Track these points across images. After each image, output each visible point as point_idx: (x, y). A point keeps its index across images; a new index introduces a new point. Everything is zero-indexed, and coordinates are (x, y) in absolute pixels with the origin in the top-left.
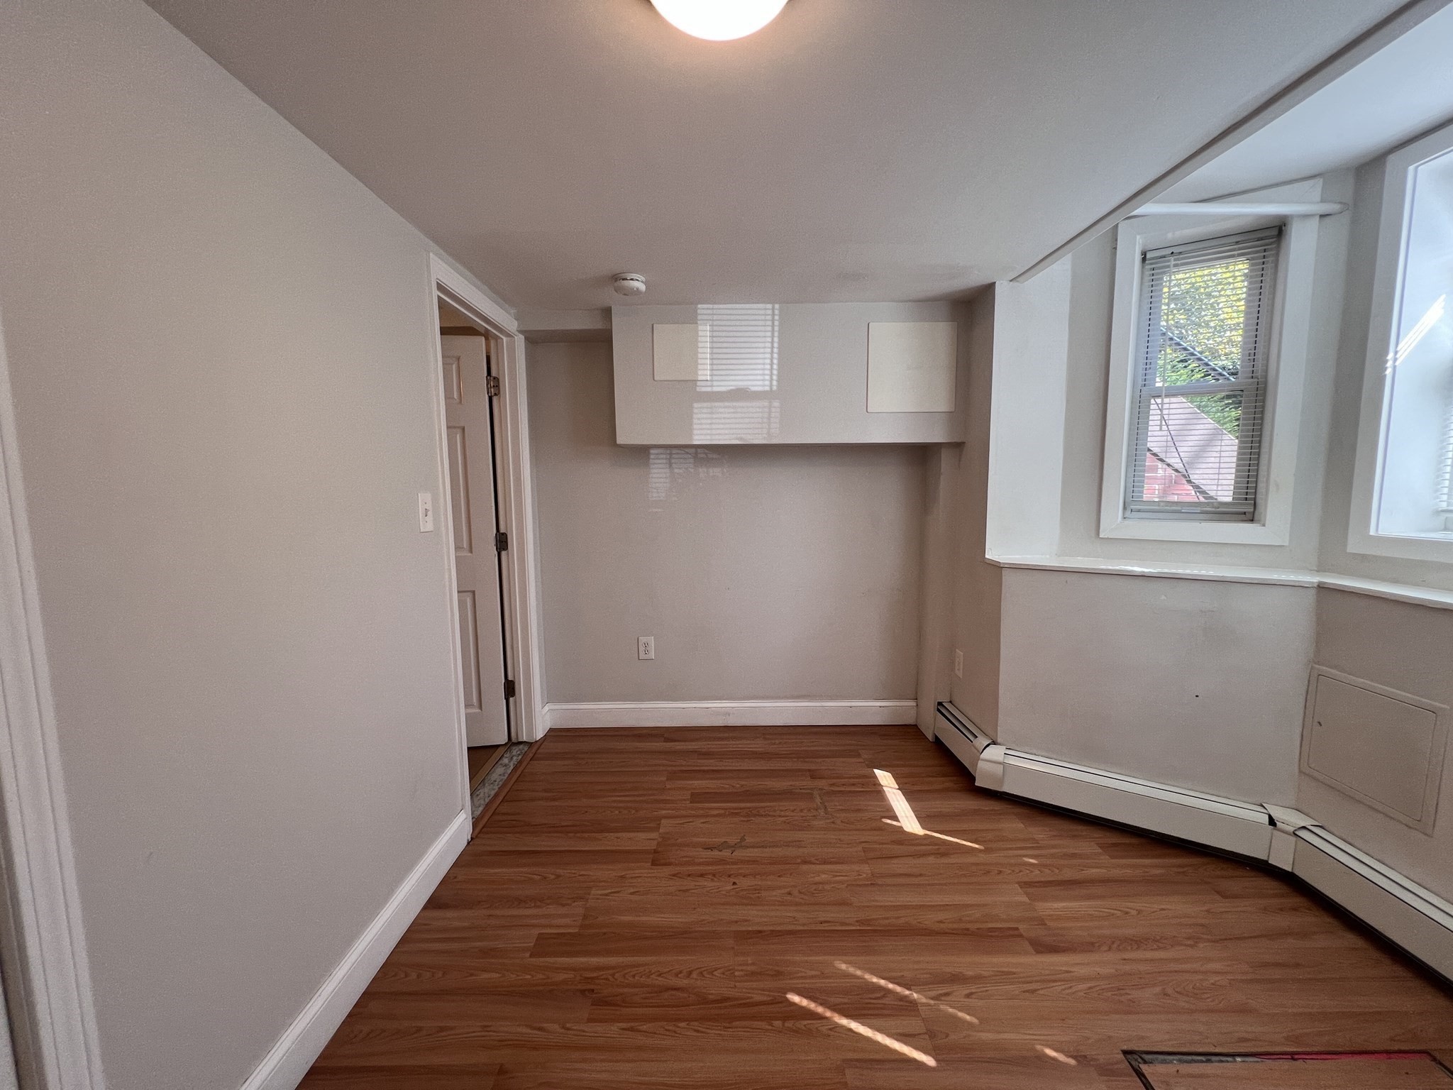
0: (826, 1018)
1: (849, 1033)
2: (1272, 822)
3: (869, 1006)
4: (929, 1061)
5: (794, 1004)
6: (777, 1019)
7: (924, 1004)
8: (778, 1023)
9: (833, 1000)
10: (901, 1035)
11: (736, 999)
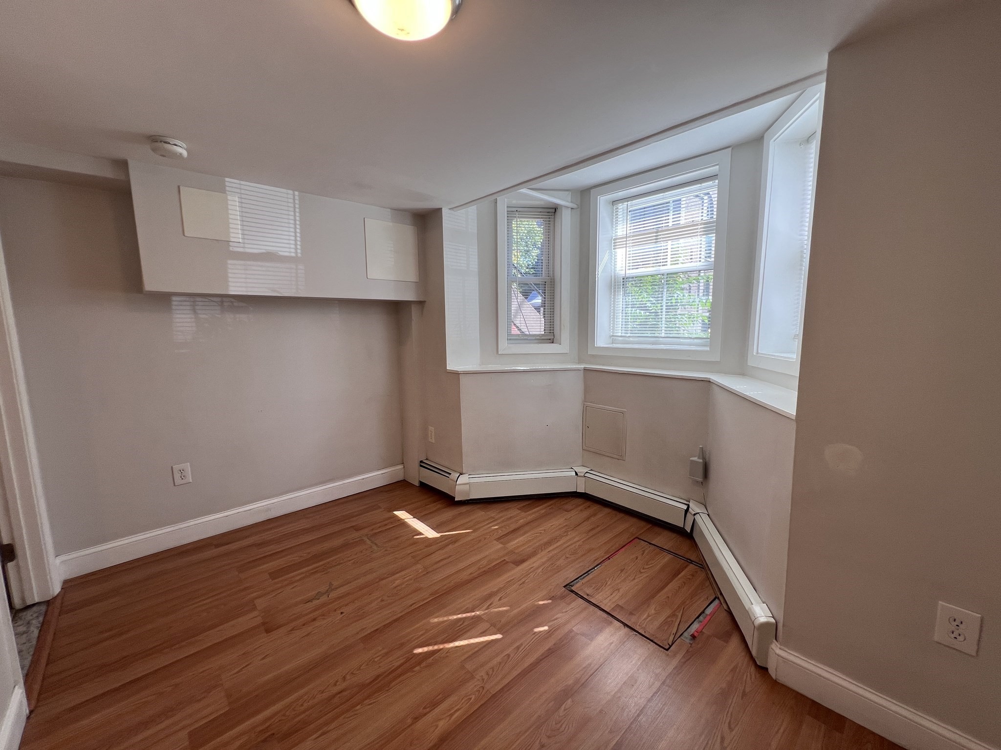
0: (442, 649)
1: (457, 648)
2: (576, 474)
3: (460, 630)
4: (499, 636)
5: (420, 654)
6: (415, 667)
7: (484, 614)
8: (417, 668)
9: (440, 639)
10: (482, 633)
11: (385, 672)
